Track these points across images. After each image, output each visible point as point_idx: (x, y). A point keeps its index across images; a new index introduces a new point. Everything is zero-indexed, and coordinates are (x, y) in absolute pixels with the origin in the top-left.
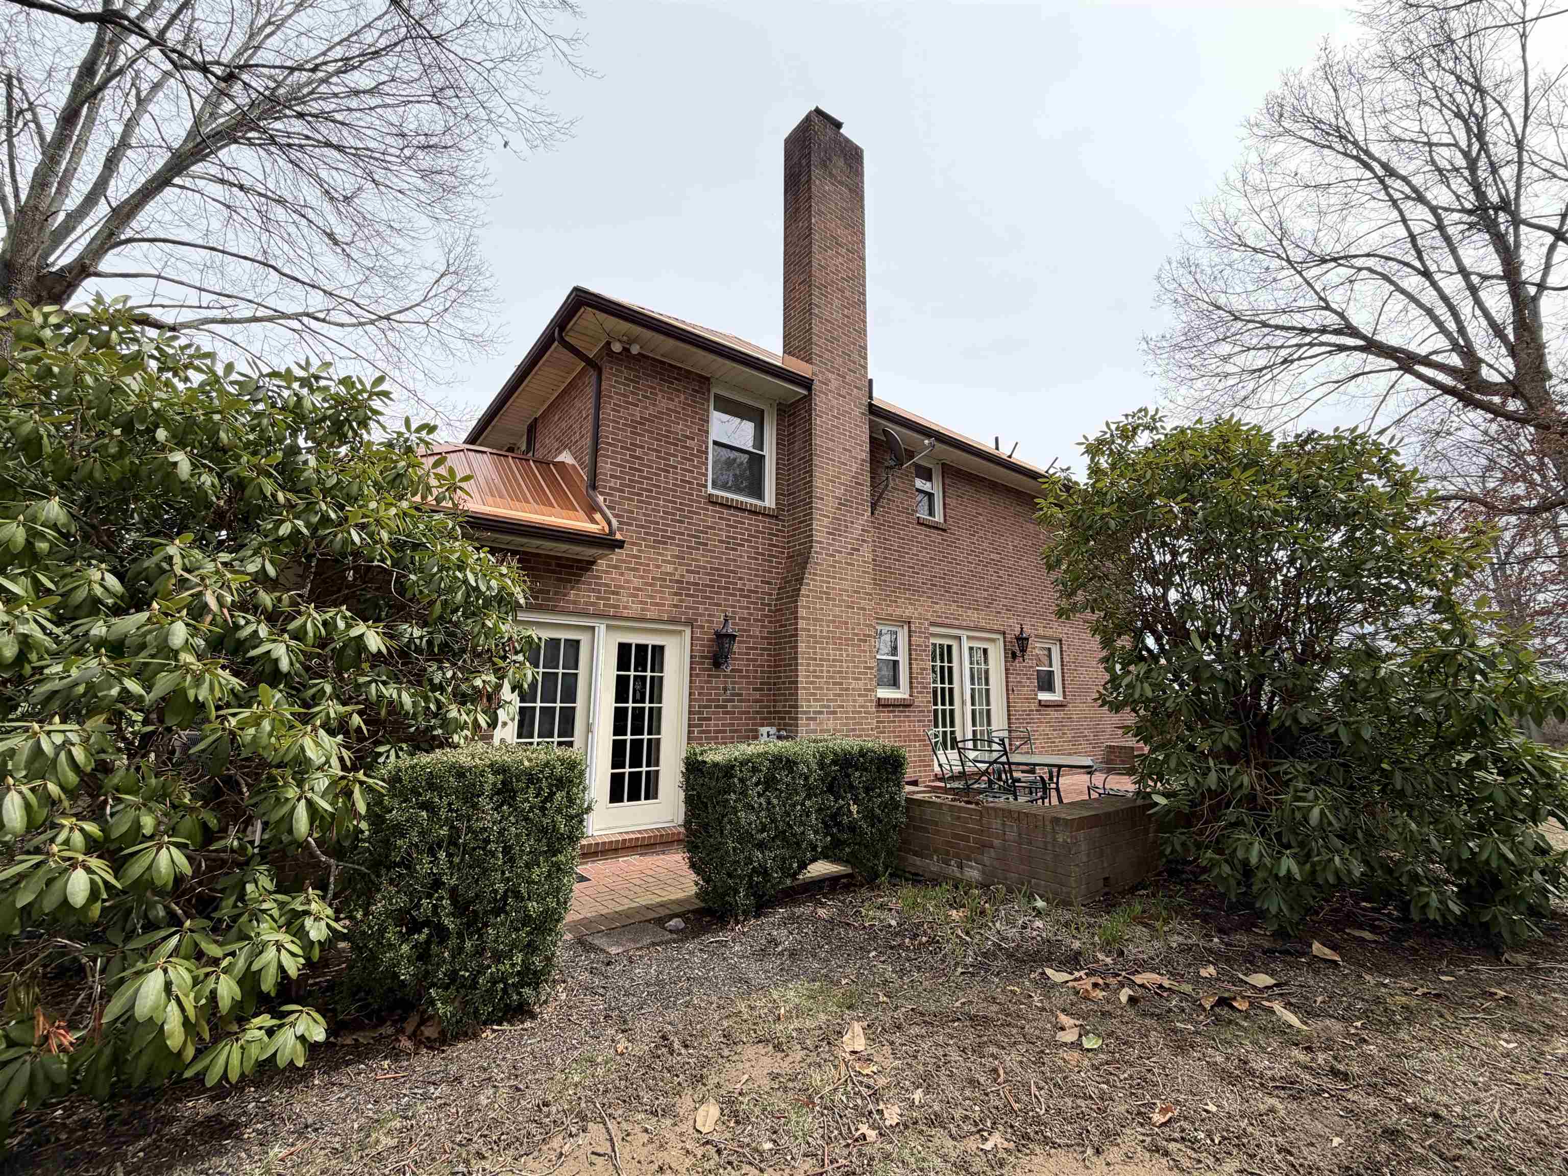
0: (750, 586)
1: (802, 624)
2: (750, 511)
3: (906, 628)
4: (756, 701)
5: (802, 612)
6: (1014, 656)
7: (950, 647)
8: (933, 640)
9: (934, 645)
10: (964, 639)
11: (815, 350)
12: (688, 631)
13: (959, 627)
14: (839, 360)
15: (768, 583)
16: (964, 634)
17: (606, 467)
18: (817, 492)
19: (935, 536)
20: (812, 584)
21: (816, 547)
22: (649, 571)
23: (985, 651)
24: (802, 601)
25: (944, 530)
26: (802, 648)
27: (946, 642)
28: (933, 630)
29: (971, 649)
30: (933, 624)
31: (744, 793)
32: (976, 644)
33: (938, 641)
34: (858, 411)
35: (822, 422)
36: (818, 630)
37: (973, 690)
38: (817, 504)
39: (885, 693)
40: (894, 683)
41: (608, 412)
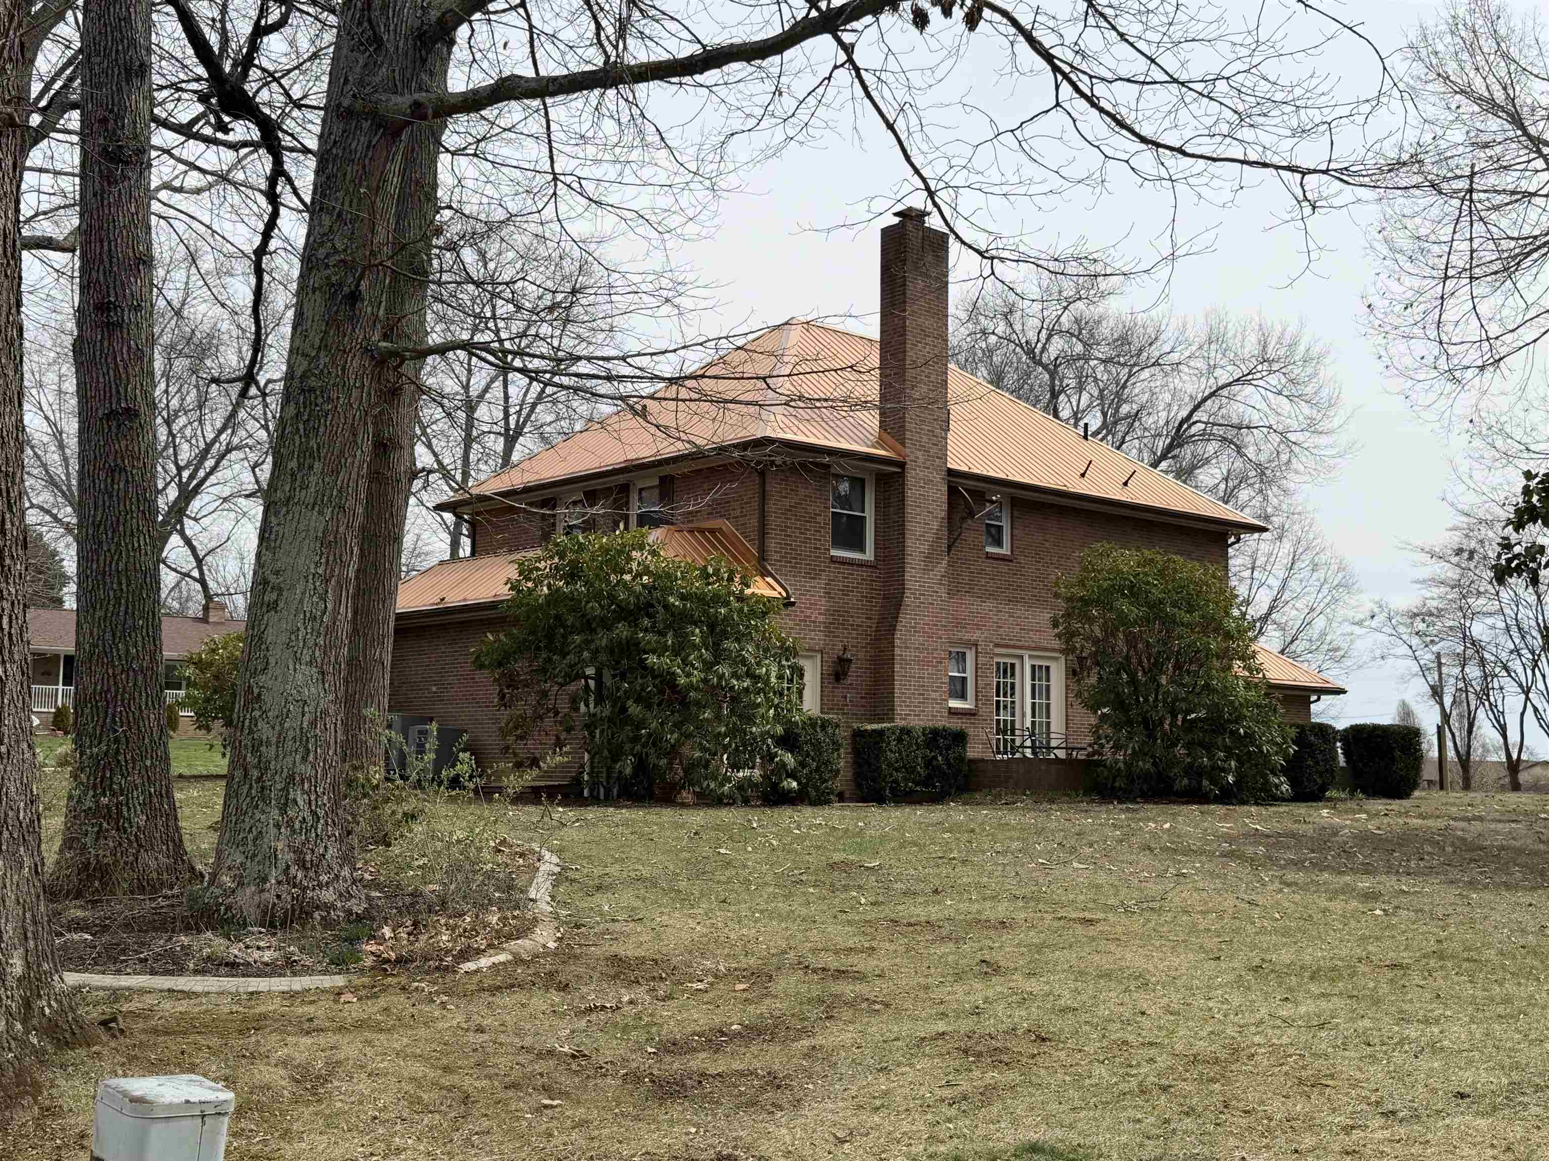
0: (858, 621)
1: (897, 651)
2: (858, 565)
3: (974, 649)
4: (863, 706)
5: (897, 642)
6: (1074, 673)
7: (1013, 665)
8: (996, 660)
9: (998, 664)
10: (1026, 658)
11: (908, 435)
12: (819, 656)
13: (1020, 648)
14: (925, 439)
15: (871, 619)
16: (1026, 654)
17: (772, 545)
18: (908, 550)
19: (1004, 567)
20: (904, 620)
21: (908, 593)
22: (796, 616)
23: (1048, 668)
24: (898, 635)
25: (1011, 561)
26: (897, 668)
27: (1009, 661)
28: (998, 650)
29: (1033, 667)
30: (997, 645)
31: (889, 743)
32: (1038, 663)
33: (1002, 660)
34: (938, 478)
35: (912, 493)
36: (909, 654)
37: (1034, 704)
38: (908, 559)
39: (954, 704)
40: (963, 696)
41: (771, 506)
